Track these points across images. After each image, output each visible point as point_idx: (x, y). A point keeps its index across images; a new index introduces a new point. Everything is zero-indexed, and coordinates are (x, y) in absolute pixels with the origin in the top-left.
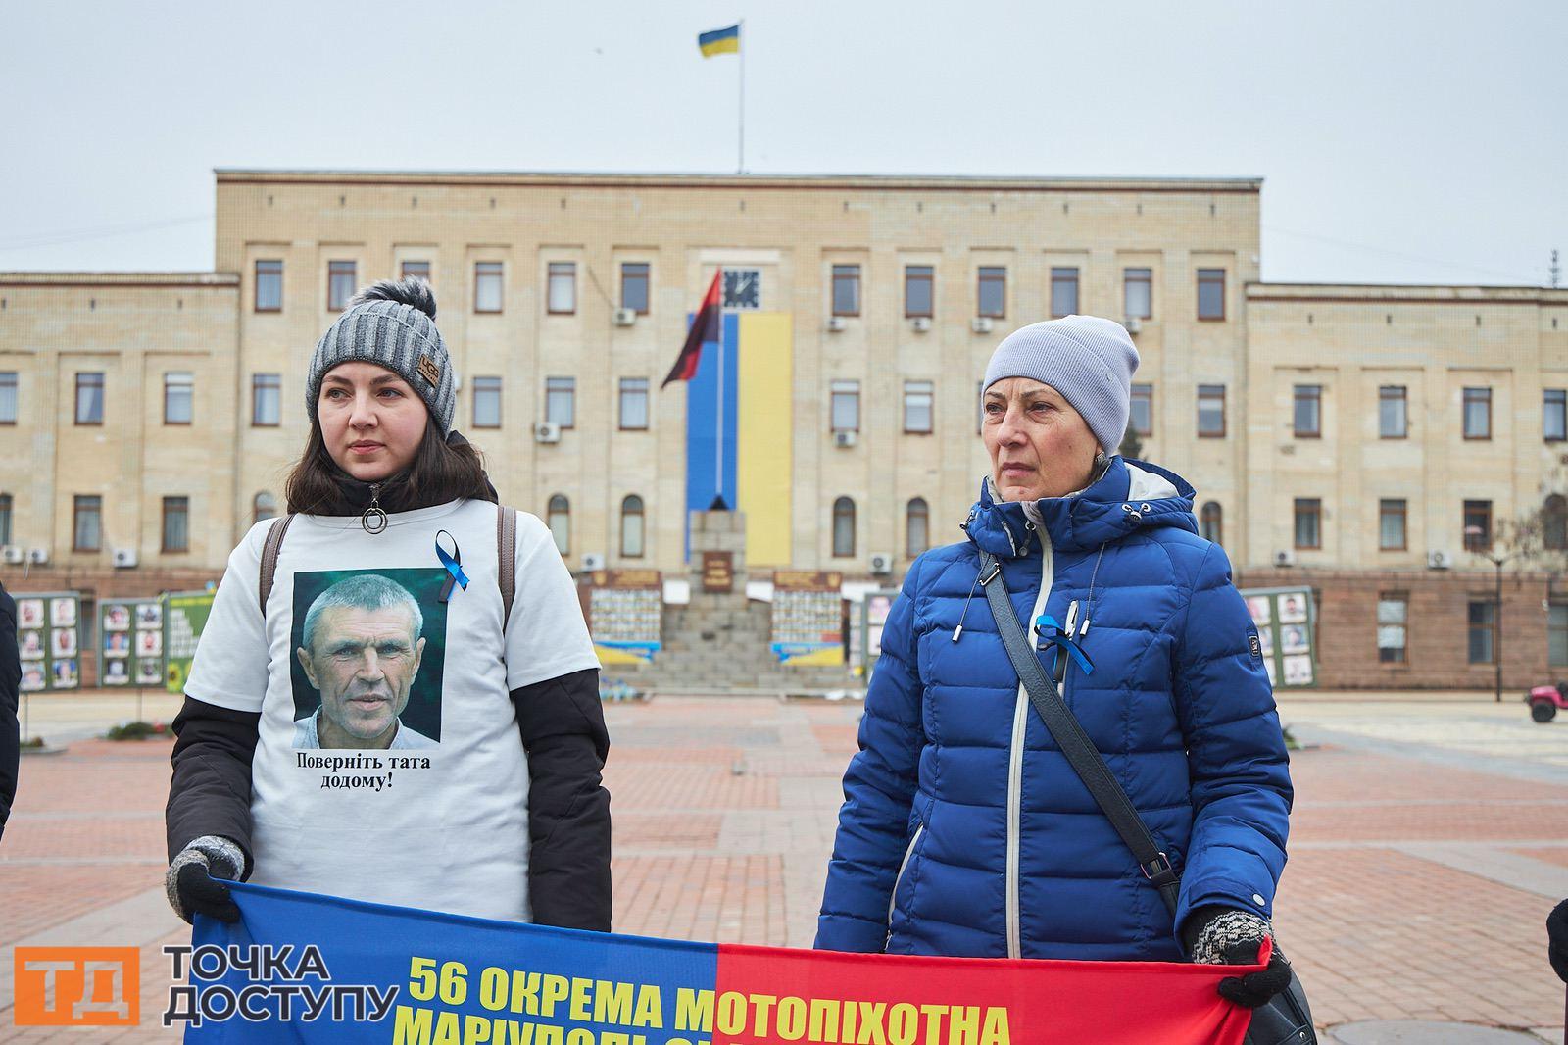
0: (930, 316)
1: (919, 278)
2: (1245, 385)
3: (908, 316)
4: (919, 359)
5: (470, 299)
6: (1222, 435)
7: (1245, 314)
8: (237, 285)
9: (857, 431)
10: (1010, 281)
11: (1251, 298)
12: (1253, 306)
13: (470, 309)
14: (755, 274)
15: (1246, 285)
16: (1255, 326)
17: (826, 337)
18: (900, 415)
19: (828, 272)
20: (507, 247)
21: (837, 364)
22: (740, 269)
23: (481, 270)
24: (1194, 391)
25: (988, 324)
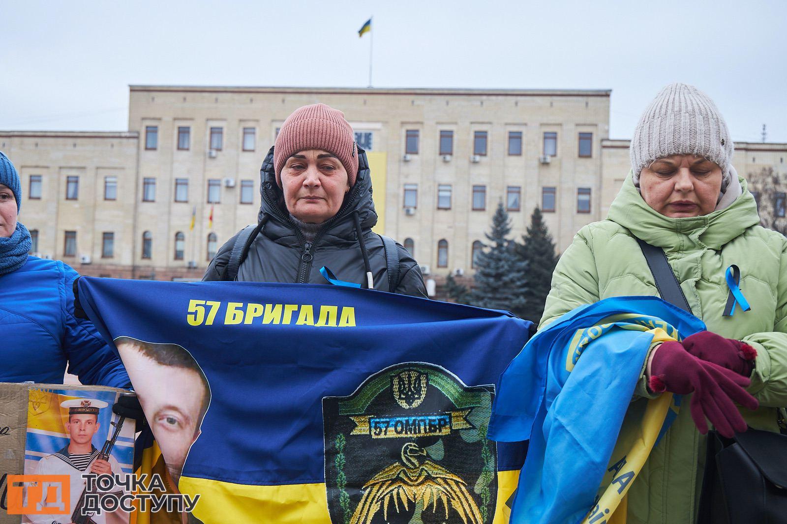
0: (451, 154)
1: (446, 137)
2: (600, 188)
3: (441, 154)
4: (445, 175)
5: (240, 145)
6: (589, 212)
7: (601, 155)
8: (137, 138)
9: (415, 208)
10: (489, 138)
11: (604, 147)
12: (605, 151)
13: (240, 149)
14: (370, 134)
15: (602, 140)
16: (606, 160)
17: (402, 164)
18: (436, 200)
19: (404, 134)
20: (257, 121)
21: (407, 176)
22: (363, 132)
23: (247, 131)
24: (576, 191)
25: (478, 158)
